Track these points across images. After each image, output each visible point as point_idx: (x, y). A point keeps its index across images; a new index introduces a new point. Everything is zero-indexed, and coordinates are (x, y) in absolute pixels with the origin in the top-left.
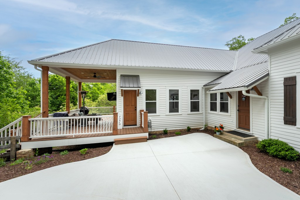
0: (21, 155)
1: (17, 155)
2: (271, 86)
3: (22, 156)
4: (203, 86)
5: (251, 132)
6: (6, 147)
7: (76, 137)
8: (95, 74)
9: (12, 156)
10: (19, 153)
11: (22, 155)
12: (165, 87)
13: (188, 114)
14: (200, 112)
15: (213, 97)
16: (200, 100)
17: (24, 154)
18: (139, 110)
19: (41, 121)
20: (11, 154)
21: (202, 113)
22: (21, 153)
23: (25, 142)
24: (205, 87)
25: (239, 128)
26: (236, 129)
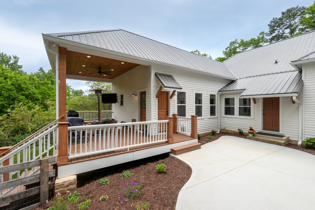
0: (62, 188)
1: (56, 189)
2: (305, 94)
3: (65, 189)
4: (218, 91)
5: (281, 132)
6: (32, 178)
7: (133, 150)
8: (100, 68)
9: (43, 192)
10: (60, 185)
11: (64, 187)
12: (192, 91)
13: (209, 118)
14: (216, 116)
15: (227, 101)
16: (216, 105)
17: (68, 186)
18: (172, 114)
19: (90, 129)
20: (43, 189)
21: (217, 117)
22: (63, 184)
23: (65, 165)
24: (220, 93)
25: (264, 129)
26: (261, 130)
